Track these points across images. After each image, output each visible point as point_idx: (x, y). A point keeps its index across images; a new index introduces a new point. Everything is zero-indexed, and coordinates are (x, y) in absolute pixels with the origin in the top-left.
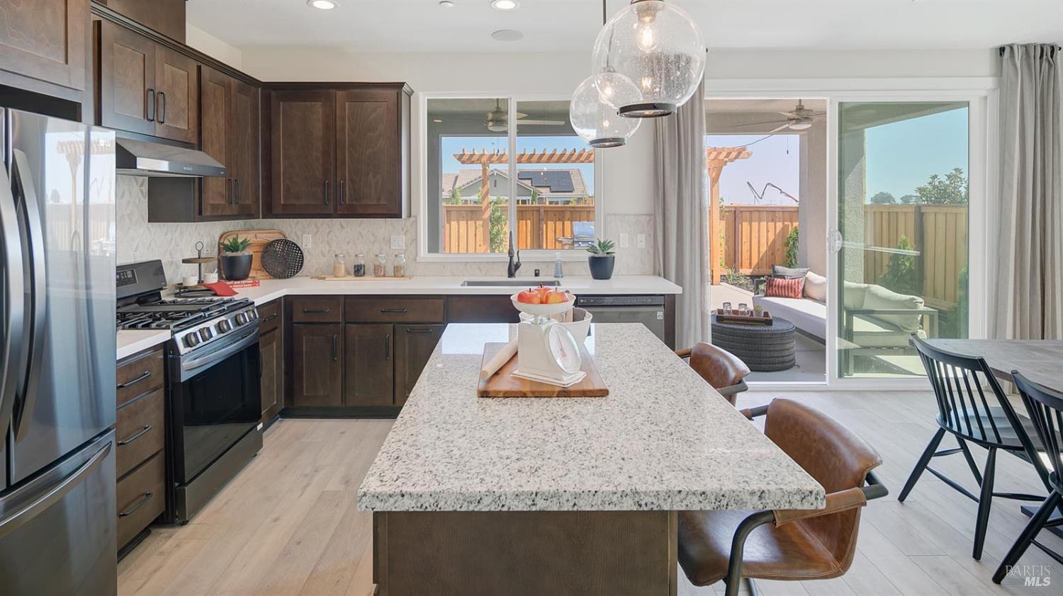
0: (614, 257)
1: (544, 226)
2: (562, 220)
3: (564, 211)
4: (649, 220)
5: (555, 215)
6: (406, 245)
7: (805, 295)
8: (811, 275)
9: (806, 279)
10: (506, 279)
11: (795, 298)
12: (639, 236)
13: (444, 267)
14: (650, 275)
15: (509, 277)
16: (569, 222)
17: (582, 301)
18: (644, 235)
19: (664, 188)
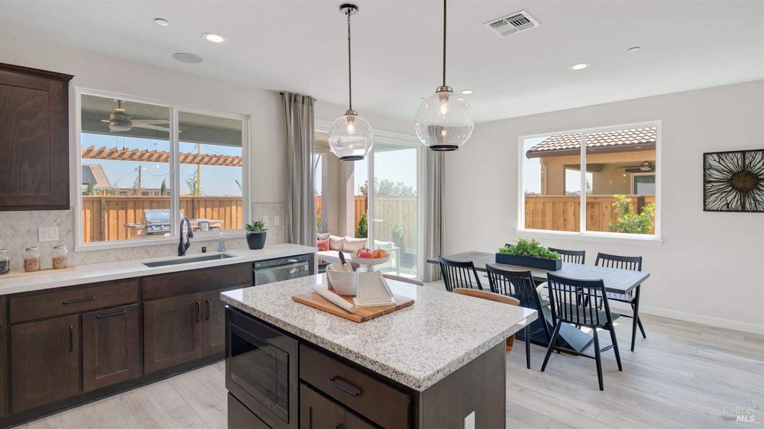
0: (266, 233)
1: (106, 214)
2: (125, 208)
3: (126, 201)
4: (282, 207)
5: (118, 205)
6: (60, 237)
7: (331, 249)
8: (332, 237)
9: (330, 239)
10: (176, 257)
11: (326, 250)
12: (275, 217)
13: (108, 254)
14: (282, 243)
15: (179, 255)
16: (133, 210)
17: (258, 265)
18: (278, 217)
19: (292, 186)
